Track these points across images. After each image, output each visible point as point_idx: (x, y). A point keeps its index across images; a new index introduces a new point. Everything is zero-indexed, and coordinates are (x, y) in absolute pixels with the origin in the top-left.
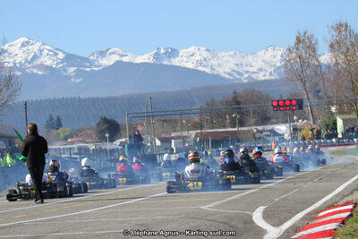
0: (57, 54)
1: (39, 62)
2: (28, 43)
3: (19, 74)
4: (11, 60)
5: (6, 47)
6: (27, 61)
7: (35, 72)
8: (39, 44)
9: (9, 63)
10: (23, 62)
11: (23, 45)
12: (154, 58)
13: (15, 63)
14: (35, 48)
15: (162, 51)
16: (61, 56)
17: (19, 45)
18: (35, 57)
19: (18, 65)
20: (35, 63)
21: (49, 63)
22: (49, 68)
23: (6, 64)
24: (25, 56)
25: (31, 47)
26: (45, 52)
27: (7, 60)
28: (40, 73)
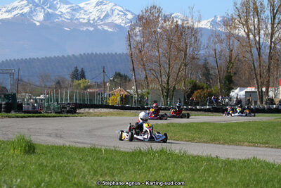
0: (126, 15)
1: (109, 20)
2: (102, 3)
3: (92, 29)
4: (86, 17)
5: (82, 5)
6: (99, 19)
7: (106, 29)
8: (111, 5)
9: (84, 19)
10: (96, 19)
11: (97, 5)
12: (211, 24)
13: (89, 20)
14: (108, 7)
15: (219, 19)
16: (130, 16)
17: (94, 4)
18: (107, 16)
19: (92, 22)
20: (107, 21)
21: (118, 21)
22: (119, 26)
23: (81, 20)
24: (98, 14)
25: (104, 7)
26: (116, 12)
27: (83, 16)
28: (110, 30)
